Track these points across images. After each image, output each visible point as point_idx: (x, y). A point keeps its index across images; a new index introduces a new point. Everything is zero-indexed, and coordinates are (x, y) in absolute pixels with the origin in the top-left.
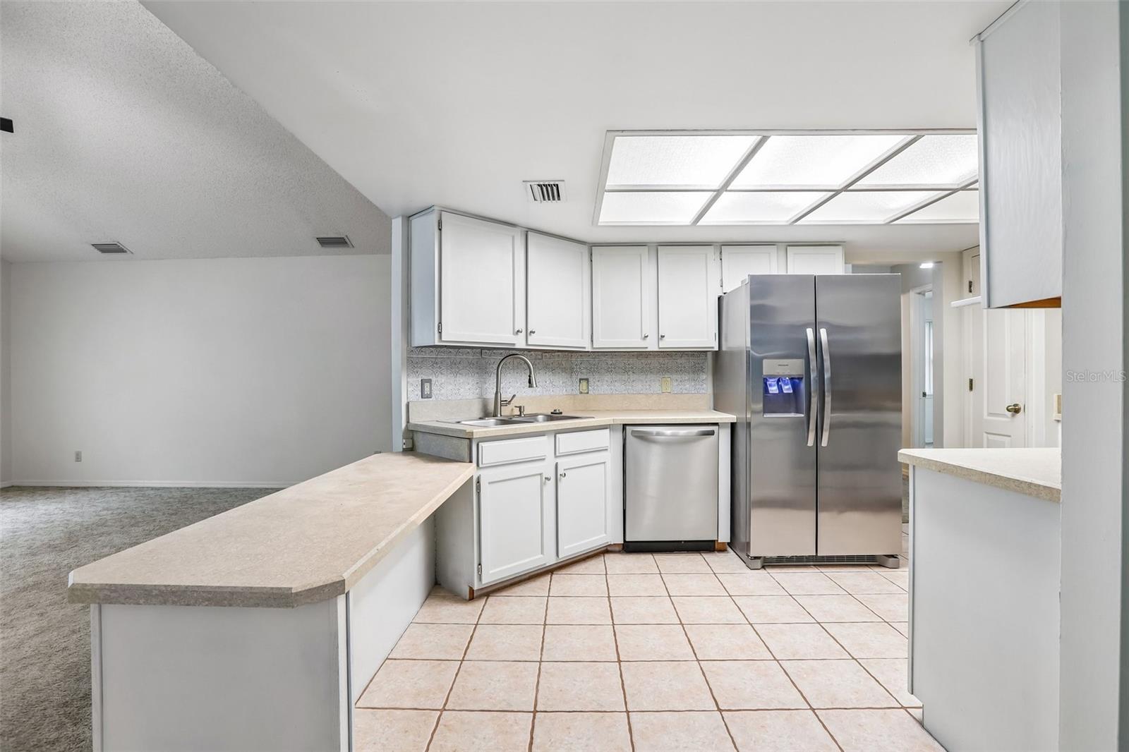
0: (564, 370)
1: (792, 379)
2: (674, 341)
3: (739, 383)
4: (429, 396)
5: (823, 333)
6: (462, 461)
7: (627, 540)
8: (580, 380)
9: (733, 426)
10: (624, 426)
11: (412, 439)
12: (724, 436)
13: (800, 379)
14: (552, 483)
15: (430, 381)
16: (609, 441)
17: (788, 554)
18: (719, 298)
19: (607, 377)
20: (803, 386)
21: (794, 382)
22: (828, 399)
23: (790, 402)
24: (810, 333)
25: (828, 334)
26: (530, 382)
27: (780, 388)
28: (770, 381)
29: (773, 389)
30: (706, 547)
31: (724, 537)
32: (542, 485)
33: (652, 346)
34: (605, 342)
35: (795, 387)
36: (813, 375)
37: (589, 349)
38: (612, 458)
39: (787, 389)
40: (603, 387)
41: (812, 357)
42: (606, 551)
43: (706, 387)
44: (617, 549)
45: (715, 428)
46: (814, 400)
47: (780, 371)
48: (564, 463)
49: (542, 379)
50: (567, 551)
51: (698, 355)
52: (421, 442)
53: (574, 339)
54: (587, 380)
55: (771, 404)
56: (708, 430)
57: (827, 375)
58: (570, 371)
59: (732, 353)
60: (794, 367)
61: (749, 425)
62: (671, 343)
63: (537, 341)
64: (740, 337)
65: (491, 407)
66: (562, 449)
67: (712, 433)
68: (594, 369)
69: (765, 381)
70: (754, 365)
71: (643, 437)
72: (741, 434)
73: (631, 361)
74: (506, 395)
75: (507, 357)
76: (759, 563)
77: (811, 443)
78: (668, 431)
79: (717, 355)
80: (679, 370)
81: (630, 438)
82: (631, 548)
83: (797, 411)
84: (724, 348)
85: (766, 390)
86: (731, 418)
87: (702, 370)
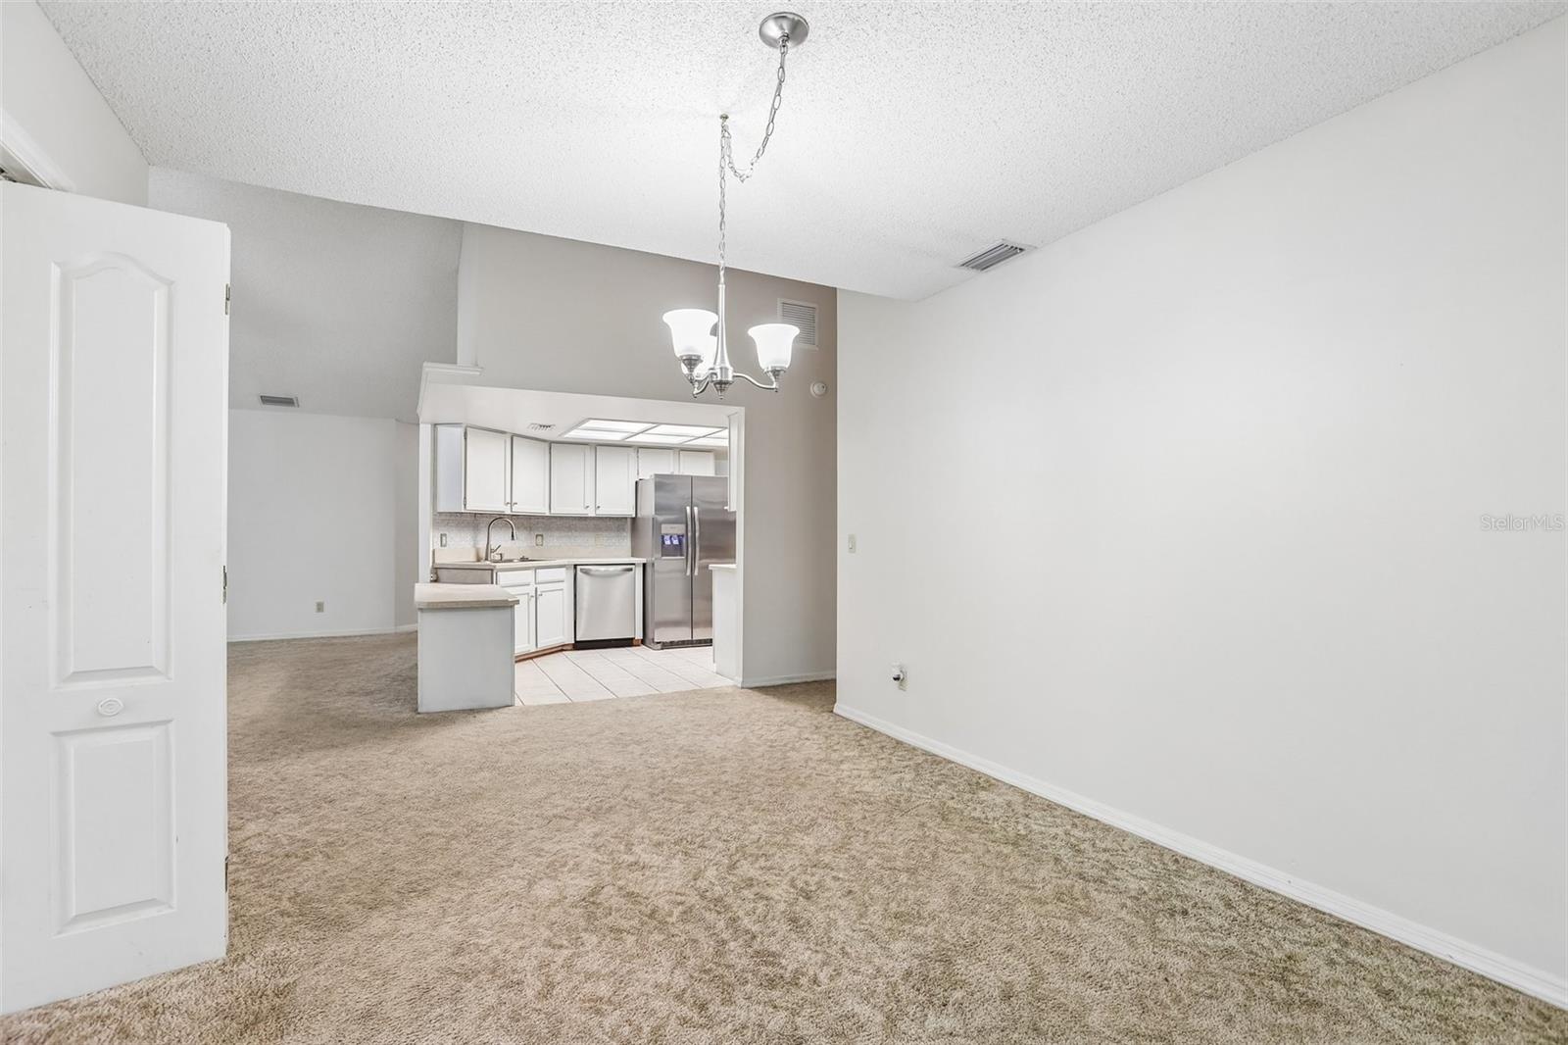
0: (526, 528)
1: (679, 536)
2: (606, 510)
3: (648, 539)
4: (445, 546)
5: (696, 509)
6: (487, 583)
7: (578, 639)
8: (537, 536)
9: (644, 565)
10: (575, 566)
11: (436, 573)
12: (639, 571)
13: (683, 536)
14: (534, 599)
15: (445, 535)
16: (566, 575)
17: (676, 640)
18: (636, 483)
19: (557, 534)
20: (684, 540)
21: (680, 537)
22: (698, 549)
23: (678, 550)
24: (688, 509)
25: (699, 512)
26: (513, 536)
27: (671, 542)
28: (667, 538)
29: (668, 542)
30: (627, 643)
31: (639, 636)
32: (529, 600)
33: (592, 514)
34: (558, 510)
35: (680, 541)
36: (689, 534)
37: (548, 514)
38: (568, 586)
39: (676, 542)
40: (554, 542)
41: (689, 523)
42: (562, 649)
43: (626, 542)
44: (569, 648)
45: (633, 566)
46: (690, 549)
47: (671, 532)
48: (541, 588)
49: (520, 535)
50: (544, 644)
51: (621, 519)
52: (443, 574)
53: (539, 508)
54: (542, 536)
55: (666, 551)
56: (629, 568)
57: (697, 534)
58: (530, 529)
59: (643, 519)
60: (679, 529)
61: (653, 564)
62: (604, 511)
63: (518, 509)
64: (648, 510)
65: (483, 555)
66: (539, 580)
67: (631, 570)
68: (548, 528)
69: (663, 537)
70: (657, 525)
71: (586, 572)
72: (649, 569)
73: (574, 523)
74: (493, 545)
75: (496, 520)
76: (659, 646)
77: (689, 573)
78: (603, 568)
79: (634, 520)
80: (608, 529)
81: (579, 572)
82: (579, 646)
83: (682, 555)
84: (639, 515)
85: (663, 542)
86: (644, 560)
87: (624, 530)
